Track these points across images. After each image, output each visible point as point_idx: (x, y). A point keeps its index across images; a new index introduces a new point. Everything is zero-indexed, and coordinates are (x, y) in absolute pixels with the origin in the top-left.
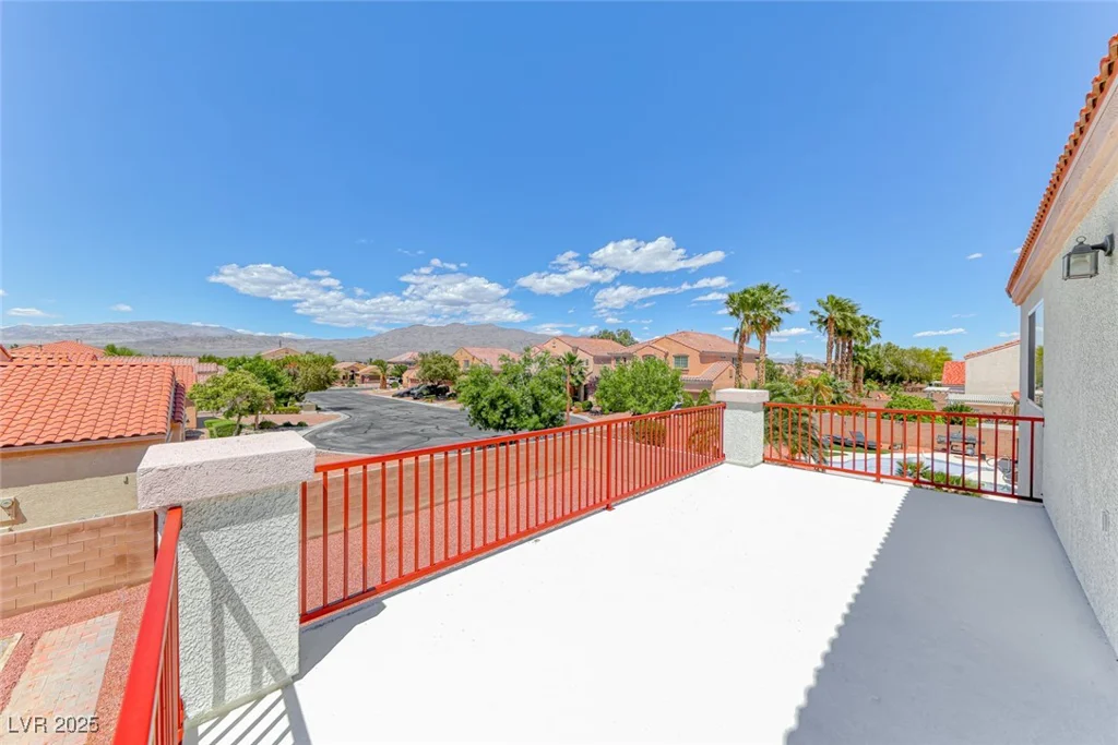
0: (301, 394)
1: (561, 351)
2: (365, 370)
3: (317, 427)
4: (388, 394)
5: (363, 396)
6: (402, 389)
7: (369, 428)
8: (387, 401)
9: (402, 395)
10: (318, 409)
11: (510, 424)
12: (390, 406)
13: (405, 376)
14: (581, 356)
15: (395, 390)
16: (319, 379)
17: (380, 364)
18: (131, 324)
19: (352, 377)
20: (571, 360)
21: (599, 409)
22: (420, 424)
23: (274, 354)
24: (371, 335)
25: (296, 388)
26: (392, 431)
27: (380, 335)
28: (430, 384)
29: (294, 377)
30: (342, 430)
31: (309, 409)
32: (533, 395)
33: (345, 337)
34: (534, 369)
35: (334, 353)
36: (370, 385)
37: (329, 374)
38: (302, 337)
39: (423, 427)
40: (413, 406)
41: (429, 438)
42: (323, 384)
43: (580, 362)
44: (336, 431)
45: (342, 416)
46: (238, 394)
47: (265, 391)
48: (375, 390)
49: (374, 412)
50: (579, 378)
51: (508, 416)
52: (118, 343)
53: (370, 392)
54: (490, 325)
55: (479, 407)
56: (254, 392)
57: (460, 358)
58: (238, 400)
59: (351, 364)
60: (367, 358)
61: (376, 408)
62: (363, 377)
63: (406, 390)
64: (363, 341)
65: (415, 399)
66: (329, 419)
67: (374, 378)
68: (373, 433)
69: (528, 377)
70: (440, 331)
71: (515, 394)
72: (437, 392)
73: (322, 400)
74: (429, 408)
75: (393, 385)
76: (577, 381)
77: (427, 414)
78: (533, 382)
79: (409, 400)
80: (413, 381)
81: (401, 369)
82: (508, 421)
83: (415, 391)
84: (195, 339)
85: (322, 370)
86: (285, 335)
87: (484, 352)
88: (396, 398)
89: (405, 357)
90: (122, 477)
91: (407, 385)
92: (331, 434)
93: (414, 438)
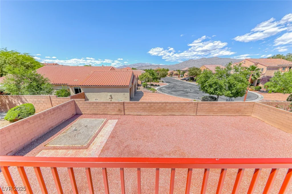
0: (160, 78)
1: (248, 65)
2: (175, 72)
3: (162, 86)
4: (179, 79)
5: (174, 79)
6: (184, 78)
7: (173, 88)
8: (179, 81)
9: (183, 80)
10: (163, 82)
11: (217, 93)
12: (180, 82)
13: (184, 74)
14: (259, 66)
15: (182, 78)
16: (163, 75)
17: (179, 71)
18: (137, 64)
19: (172, 74)
20: (253, 68)
21: (265, 90)
22: (186, 88)
23: (156, 69)
24: (178, 63)
25: (159, 77)
26: (178, 90)
27: (180, 63)
28: (191, 77)
29: (158, 74)
30: (166, 88)
31: (161, 82)
32: (229, 83)
33: (172, 64)
34: (232, 72)
35: (169, 68)
36: (175, 77)
37: (166, 73)
38: (164, 65)
39: (186, 89)
40: (185, 83)
41: (187, 93)
42: (164, 76)
43: (258, 69)
44: (165, 88)
45: (168, 84)
46: (146, 78)
47: (151, 77)
48: (176, 78)
49: (175, 84)
50: (256, 76)
51: (216, 90)
52: (134, 67)
53: (175, 78)
54: (216, 57)
55: (204, 86)
56: (149, 77)
57: (202, 69)
58: (146, 79)
59: (172, 71)
60: (176, 70)
61: (176, 83)
62: (174, 74)
63: (185, 78)
64: (176, 65)
65: (187, 81)
66: (165, 84)
67: (176, 75)
68: (173, 89)
69: (228, 75)
70: (197, 61)
71: (221, 82)
72: (192, 79)
73: (164, 79)
74: (190, 84)
75: (182, 77)
76: (255, 78)
77: (189, 86)
78: (230, 78)
79: (185, 81)
80: (187, 76)
81: (184, 72)
82: (216, 92)
83: (187, 79)
84: (146, 66)
85: (164, 72)
86: (161, 64)
87: (211, 67)
88: (181, 80)
89: (185, 69)
90: (123, 93)
91: (185, 77)
92: (164, 88)
93: (183, 92)
